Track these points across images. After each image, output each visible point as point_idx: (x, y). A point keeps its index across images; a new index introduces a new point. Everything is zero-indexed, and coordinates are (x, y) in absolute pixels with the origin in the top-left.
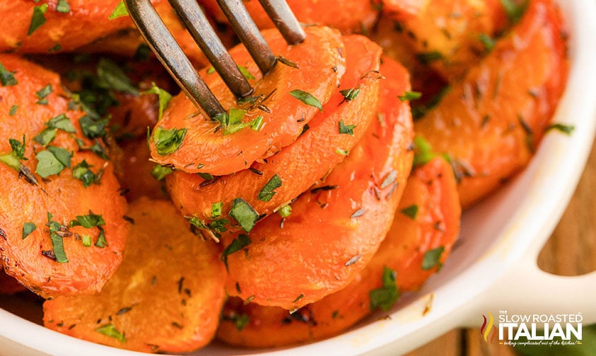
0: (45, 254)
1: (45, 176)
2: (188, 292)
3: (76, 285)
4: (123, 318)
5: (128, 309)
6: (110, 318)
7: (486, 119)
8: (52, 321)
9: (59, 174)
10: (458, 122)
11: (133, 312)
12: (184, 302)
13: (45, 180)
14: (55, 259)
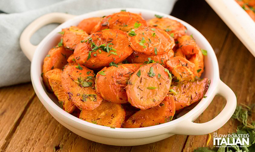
0: (81, 100)
1: (85, 86)
2: (113, 117)
3: (87, 108)
4: (98, 120)
5: (99, 119)
6: (95, 120)
7: (184, 92)
8: (81, 118)
9: (88, 87)
10: (178, 90)
11: (100, 120)
12: (112, 118)
13: (85, 87)
14: (83, 101)
